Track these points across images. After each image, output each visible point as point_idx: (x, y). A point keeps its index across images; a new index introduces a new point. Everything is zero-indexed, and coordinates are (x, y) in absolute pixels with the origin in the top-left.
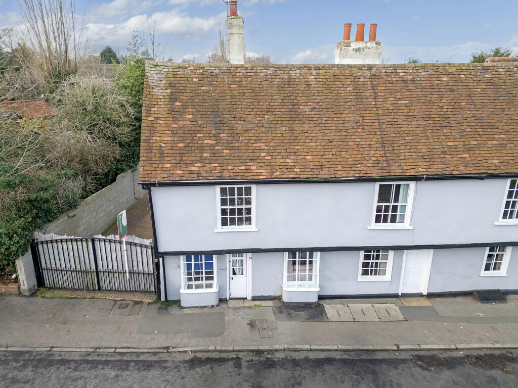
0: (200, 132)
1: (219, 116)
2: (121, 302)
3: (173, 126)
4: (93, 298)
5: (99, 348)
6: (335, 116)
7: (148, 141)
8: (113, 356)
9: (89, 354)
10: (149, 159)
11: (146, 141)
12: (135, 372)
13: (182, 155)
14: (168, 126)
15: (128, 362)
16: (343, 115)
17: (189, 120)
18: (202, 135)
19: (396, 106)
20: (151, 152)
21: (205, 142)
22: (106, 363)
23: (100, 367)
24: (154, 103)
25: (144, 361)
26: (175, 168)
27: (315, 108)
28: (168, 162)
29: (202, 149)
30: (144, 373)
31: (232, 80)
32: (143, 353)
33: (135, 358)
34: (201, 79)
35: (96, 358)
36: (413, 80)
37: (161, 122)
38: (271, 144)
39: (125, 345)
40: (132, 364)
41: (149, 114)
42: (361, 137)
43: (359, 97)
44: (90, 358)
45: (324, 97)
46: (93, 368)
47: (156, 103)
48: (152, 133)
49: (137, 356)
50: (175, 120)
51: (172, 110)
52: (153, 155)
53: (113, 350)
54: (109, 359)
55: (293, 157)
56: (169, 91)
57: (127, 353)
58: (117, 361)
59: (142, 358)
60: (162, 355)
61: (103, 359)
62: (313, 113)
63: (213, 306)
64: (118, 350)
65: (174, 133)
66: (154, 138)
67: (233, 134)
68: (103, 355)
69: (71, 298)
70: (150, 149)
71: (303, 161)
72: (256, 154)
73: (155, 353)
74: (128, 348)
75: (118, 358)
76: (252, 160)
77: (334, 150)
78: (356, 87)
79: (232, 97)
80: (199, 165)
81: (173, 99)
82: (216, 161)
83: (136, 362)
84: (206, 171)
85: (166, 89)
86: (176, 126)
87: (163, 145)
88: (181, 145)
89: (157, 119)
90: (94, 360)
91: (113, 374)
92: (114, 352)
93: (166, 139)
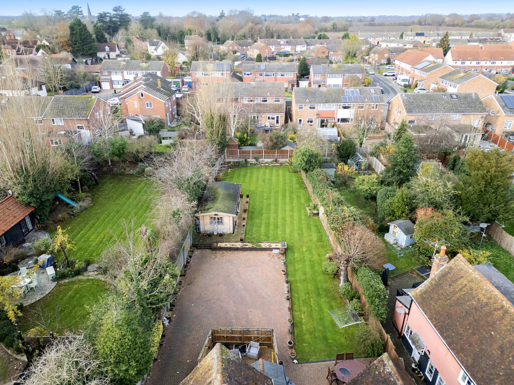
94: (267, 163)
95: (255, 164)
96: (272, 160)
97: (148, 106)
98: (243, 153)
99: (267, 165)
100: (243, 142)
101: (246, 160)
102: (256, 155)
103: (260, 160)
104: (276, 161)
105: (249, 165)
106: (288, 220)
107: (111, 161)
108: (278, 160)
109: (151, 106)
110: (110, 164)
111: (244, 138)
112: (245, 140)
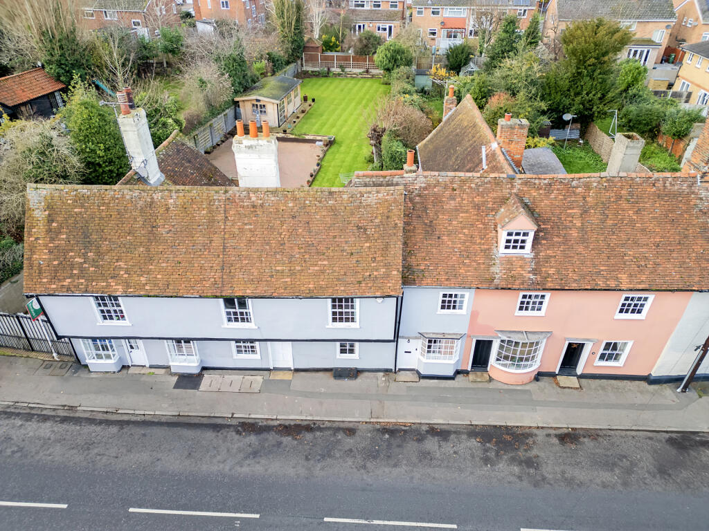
0: (71, 251)
1: (88, 237)
2: (48, 362)
3: (50, 245)
4: (28, 357)
5: (18, 402)
6: (187, 239)
7: (30, 259)
8: (24, 409)
9: (9, 407)
10: (30, 274)
11: (27, 259)
12: (35, 423)
13: (56, 271)
14: (46, 245)
15: (34, 415)
16: (195, 238)
17: (63, 239)
18: (73, 254)
19: (241, 230)
20: (32, 269)
21: (76, 260)
22: (18, 414)
23: (13, 417)
24: (34, 224)
25: (44, 415)
26: (50, 282)
27: (171, 230)
28: (45, 277)
29: (72, 267)
30: (41, 424)
31: (102, 201)
32: (46, 409)
33: (39, 412)
34: (75, 201)
35: (13, 410)
36: (262, 205)
37: (40, 242)
38: (130, 264)
39: (37, 401)
40: (36, 417)
41: (30, 235)
42: (205, 259)
43: (212, 221)
44: (8, 410)
45: (181, 220)
46: (8, 418)
47: (35, 224)
48: (32, 252)
49: (42, 411)
50: (52, 240)
51: (49, 231)
52: (33, 271)
53: (26, 405)
54: (21, 411)
55: (146, 276)
56: (47, 213)
57: (36, 407)
58: (26, 414)
59: (44, 412)
60: (58, 411)
61: (17, 411)
62: (169, 235)
63: (114, 372)
64: (30, 405)
65: (50, 252)
66: (34, 256)
67: (99, 254)
68: (18, 408)
69: (11, 356)
70: (31, 266)
71: (154, 279)
72: (116, 272)
73: (54, 410)
74: (38, 404)
75: (28, 411)
76: (112, 278)
77: (181, 271)
78: (210, 212)
79: (102, 218)
80: (69, 280)
81: (50, 220)
82: (83, 277)
83: (39, 415)
84: (75, 286)
85: (45, 211)
86: (52, 245)
87: (42, 263)
88: (56, 263)
89: (37, 239)
90: (11, 412)
91: (20, 423)
92: (27, 406)
93: (44, 257)
94: (355, 74)
95: (339, 75)
96: (361, 70)
97: (223, 7)
98: (326, 60)
99: (354, 76)
100: (328, 46)
101: (329, 69)
102: (342, 63)
103: (347, 70)
104: (367, 72)
105: (331, 75)
106: (350, 122)
107: (167, 63)
108: (370, 70)
109: (227, 7)
110: (165, 65)
111: (331, 42)
112: (331, 44)
